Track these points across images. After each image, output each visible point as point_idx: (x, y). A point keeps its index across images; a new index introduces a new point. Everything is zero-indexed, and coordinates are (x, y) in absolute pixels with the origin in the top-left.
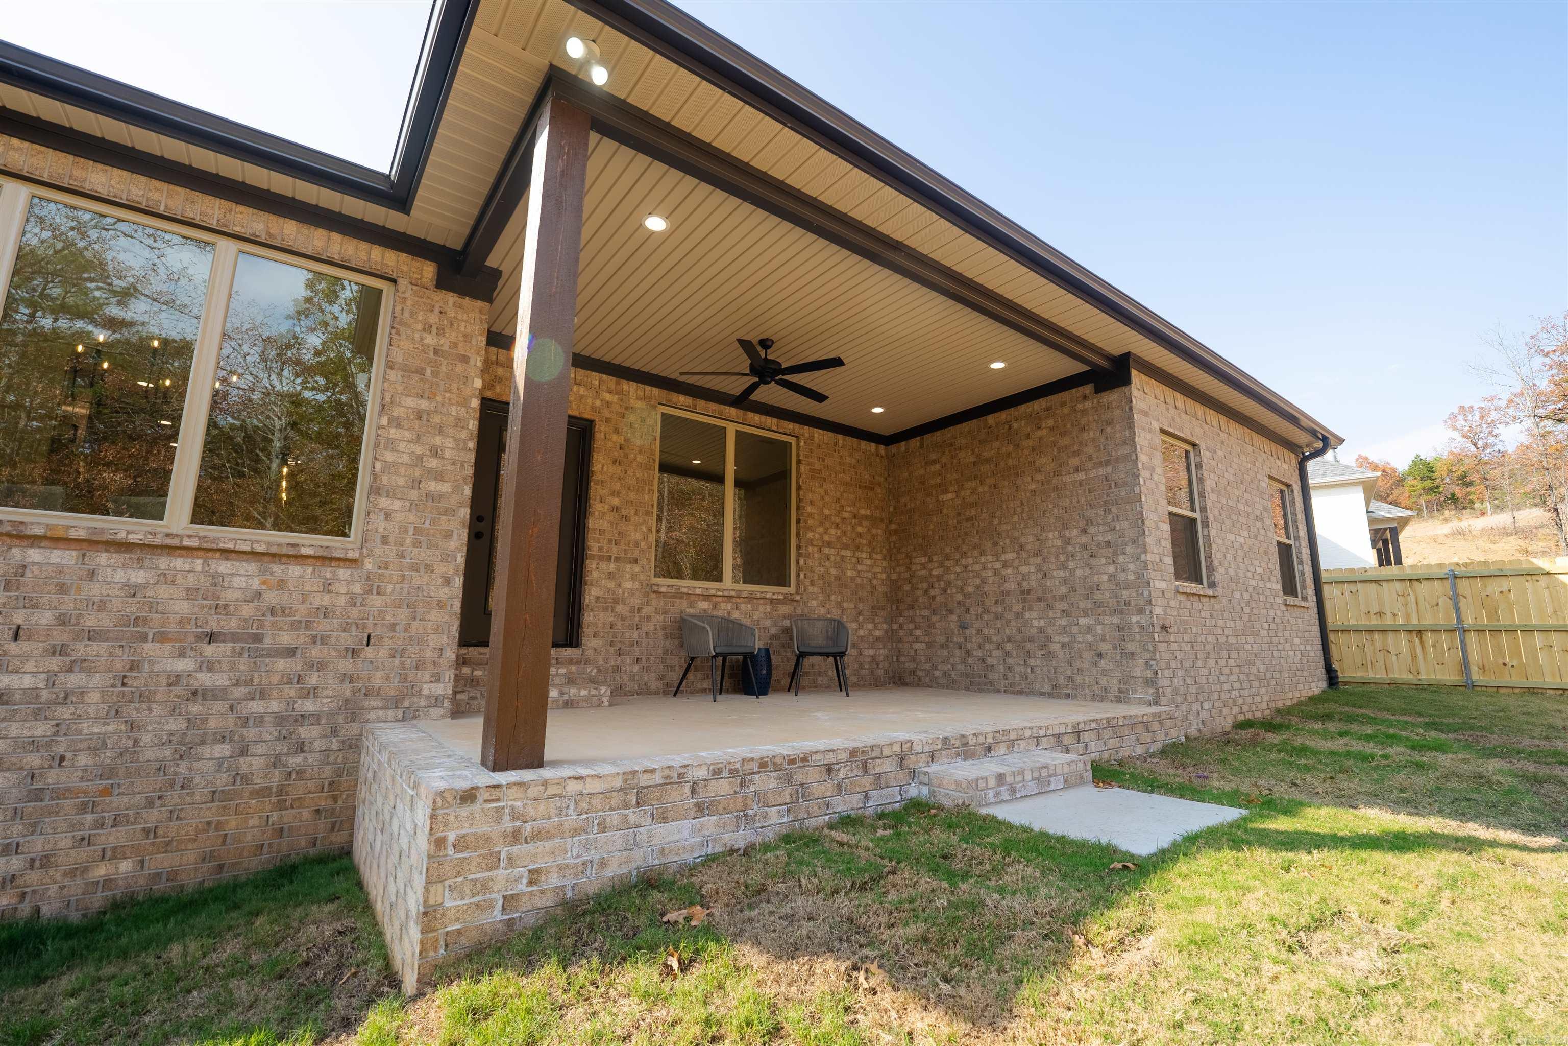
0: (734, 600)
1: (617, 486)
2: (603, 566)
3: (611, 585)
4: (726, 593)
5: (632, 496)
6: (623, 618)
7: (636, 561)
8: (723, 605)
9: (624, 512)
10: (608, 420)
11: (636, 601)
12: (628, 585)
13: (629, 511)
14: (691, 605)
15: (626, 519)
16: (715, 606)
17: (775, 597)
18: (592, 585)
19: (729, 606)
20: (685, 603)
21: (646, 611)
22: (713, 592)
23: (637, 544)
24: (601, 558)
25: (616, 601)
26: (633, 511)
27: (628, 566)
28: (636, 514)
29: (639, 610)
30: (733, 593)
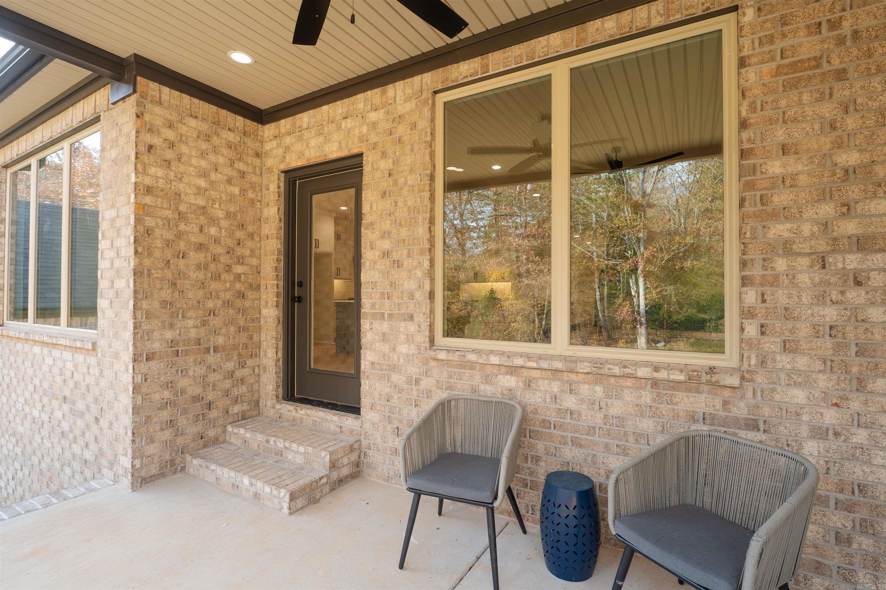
0: (566, 376)
1: (386, 225)
2: (377, 325)
3: (386, 348)
4: (544, 365)
5: (404, 233)
6: (400, 391)
7: (411, 318)
8: (543, 384)
9: (395, 256)
10: (375, 146)
11: (414, 370)
12: (403, 349)
13: (399, 254)
14: (487, 379)
15: (398, 264)
16: (528, 384)
17: (662, 375)
18: (366, 348)
19: (556, 387)
20: (478, 375)
21: (426, 383)
22: (519, 362)
23: (412, 296)
24: (374, 316)
25: (393, 368)
26: (405, 252)
27: (403, 324)
28: (409, 255)
29: (417, 381)
30: (558, 365)
